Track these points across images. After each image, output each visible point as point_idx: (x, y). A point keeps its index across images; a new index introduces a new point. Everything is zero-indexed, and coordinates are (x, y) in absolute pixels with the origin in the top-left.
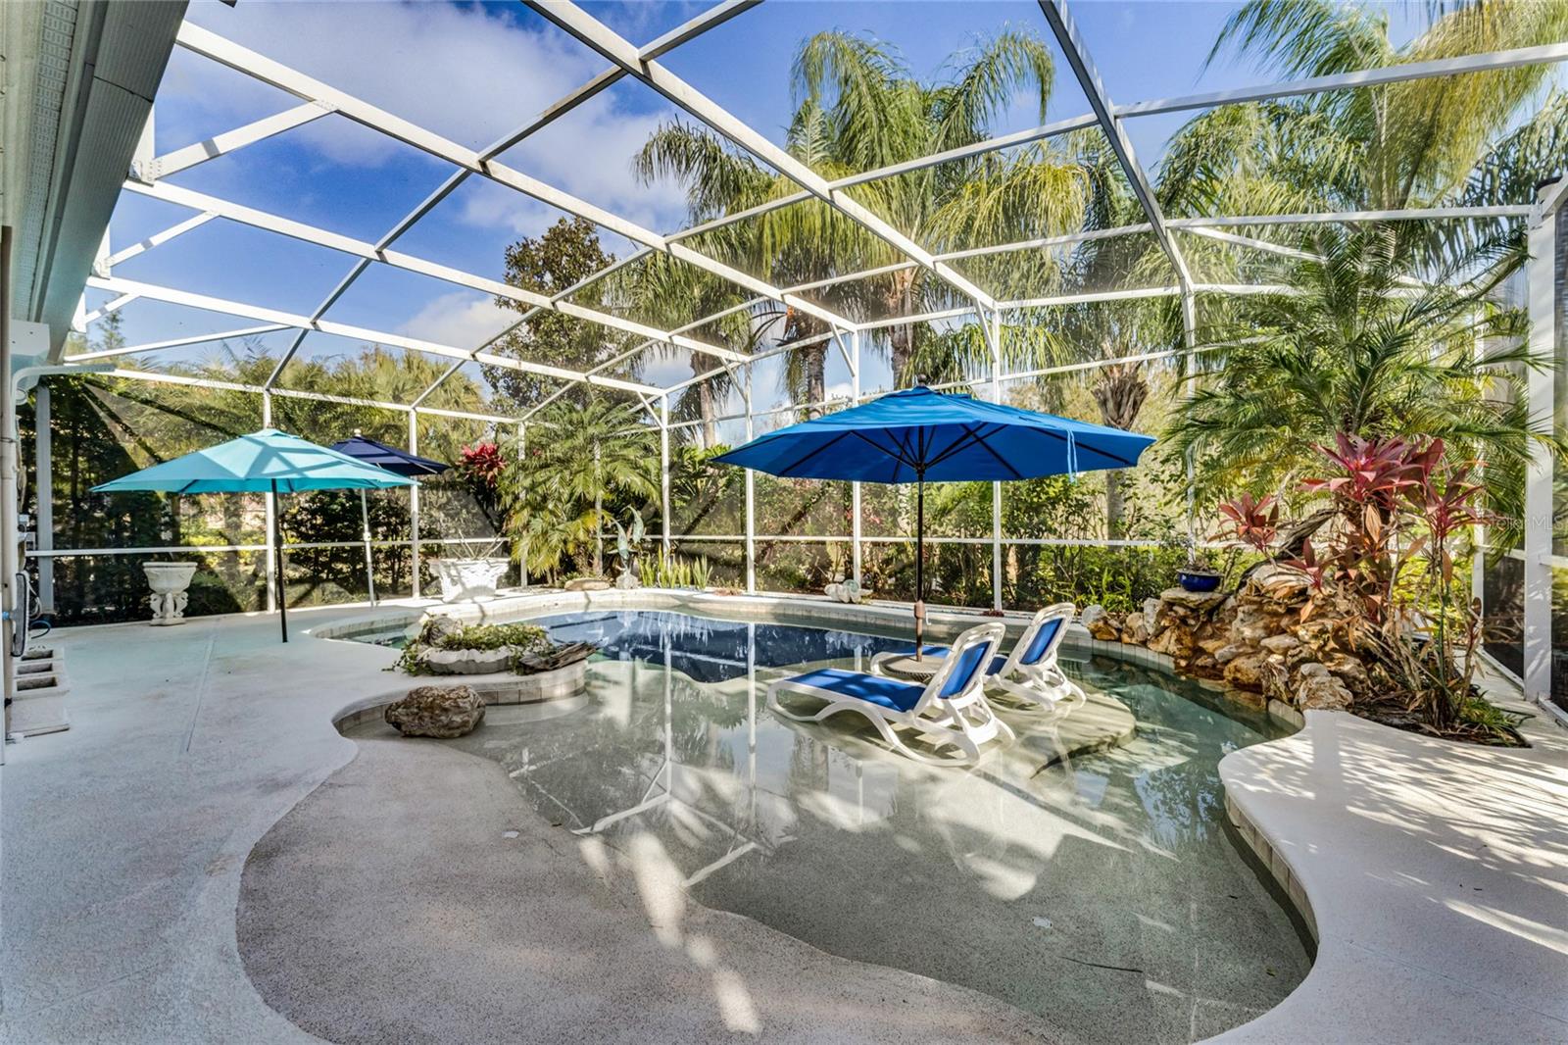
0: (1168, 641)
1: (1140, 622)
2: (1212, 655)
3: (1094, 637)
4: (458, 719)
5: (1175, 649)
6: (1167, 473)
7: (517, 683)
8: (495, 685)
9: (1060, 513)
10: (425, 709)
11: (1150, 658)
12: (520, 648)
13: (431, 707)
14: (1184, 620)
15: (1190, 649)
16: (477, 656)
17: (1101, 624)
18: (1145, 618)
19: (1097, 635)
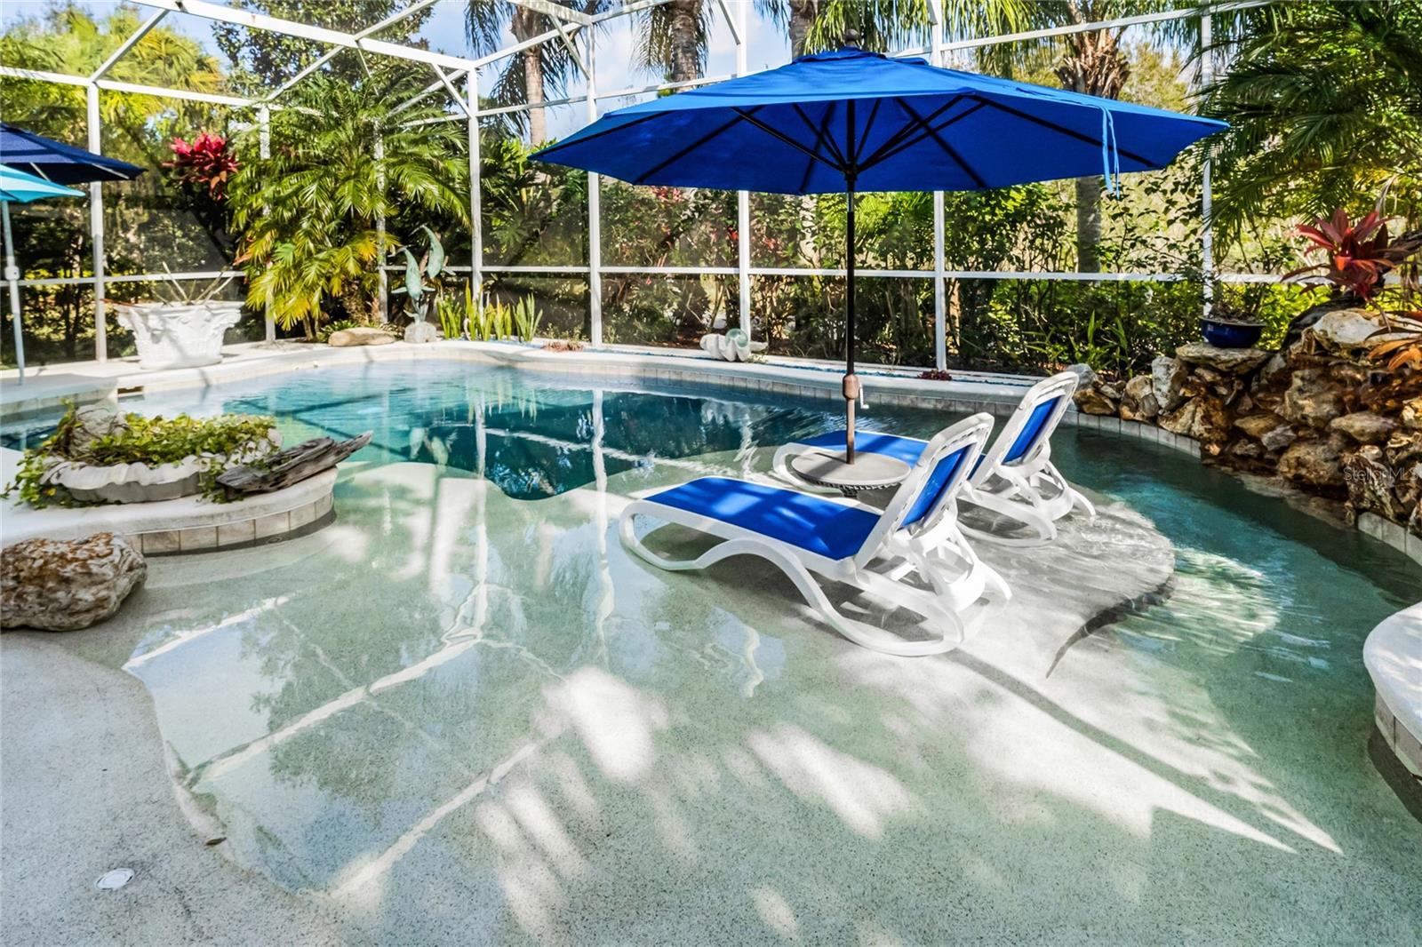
0: (1191, 418)
1: (1147, 390)
2: (1255, 440)
3: (1080, 411)
4: (87, 596)
5: (1202, 428)
6: (1171, 180)
7: (212, 517)
8: (174, 520)
9: (1022, 236)
10: (30, 580)
11: (1163, 440)
12: (220, 458)
13: (40, 577)
14: (1211, 388)
15: (1222, 430)
16: (141, 473)
17: (1090, 391)
18: (1156, 385)
19: (1085, 408)
